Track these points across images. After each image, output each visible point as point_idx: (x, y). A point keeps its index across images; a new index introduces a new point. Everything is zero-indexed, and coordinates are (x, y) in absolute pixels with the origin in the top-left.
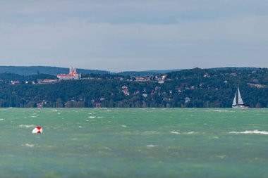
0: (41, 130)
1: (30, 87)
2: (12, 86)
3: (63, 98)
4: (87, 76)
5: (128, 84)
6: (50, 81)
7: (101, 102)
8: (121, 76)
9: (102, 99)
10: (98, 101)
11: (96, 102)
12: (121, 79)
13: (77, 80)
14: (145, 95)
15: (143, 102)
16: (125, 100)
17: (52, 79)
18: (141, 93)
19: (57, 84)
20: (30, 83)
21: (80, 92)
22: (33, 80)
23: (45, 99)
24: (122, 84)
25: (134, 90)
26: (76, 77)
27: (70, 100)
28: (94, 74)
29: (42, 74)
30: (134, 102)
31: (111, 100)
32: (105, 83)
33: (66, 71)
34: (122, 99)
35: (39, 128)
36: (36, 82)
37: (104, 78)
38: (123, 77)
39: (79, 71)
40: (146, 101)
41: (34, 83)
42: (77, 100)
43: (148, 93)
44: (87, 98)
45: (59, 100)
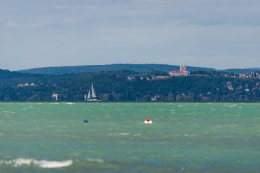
0: (150, 122)
1: (145, 83)
2: (129, 82)
3: (173, 92)
4: (195, 73)
5: (232, 80)
6: (163, 77)
7: (208, 96)
8: (225, 73)
9: (208, 93)
10: (206, 95)
11: (203, 96)
12: (226, 76)
13: (187, 77)
14: (247, 90)
15: (246, 96)
16: (229, 94)
17: (165, 75)
18: (244, 88)
19: (169, 80)
20: (145, 79)
21: (189, 88)
22: (148, 76)
23: (158, 93)
24: (227, 80)
25: (237, 85)
26: (186, 73)
27: (180, 94)
28: (202, 71)
29: (156, 71)
30: (238, 95)
31: (217, 94)
32: (212, 79)
33: (177, 68)
34: (226, 94)
35: (148, 121)
36: (150, 78)
37: (211, 74)
38: (228, 74)
39: (188, 68)
40: (248, 96)
41: (148, 79)
42: (187, 94)
43: (250, 88)
44: (196, 93)
45: (170, 94)
